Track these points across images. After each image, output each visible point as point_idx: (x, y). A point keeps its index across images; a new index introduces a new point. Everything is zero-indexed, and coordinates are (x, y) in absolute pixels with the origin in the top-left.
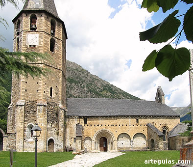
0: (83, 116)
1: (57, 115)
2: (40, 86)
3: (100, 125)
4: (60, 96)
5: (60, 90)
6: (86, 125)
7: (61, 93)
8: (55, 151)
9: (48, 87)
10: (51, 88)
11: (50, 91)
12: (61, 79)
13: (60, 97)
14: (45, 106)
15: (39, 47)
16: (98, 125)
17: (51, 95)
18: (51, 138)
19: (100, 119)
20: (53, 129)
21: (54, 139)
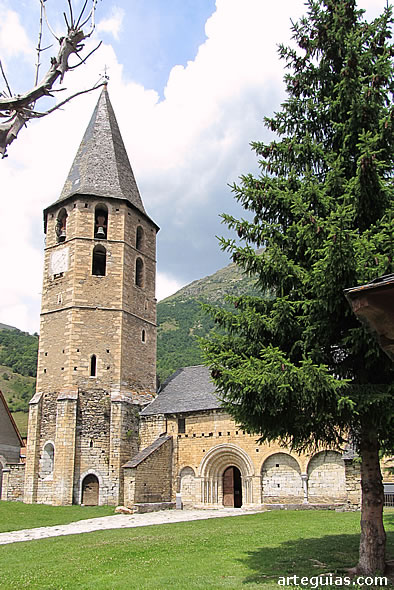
0: (176, 414)
1: (107, 416)
2: (66, 358)
3: (216, 435)
4: (118, 371)
5: (118, 357)
6: (183, 436)
7: (118, 364)
8: (100, 504)
9: (85, 356)
10: (94, 359)
11: (89, 364)
12: (119, 332)
13: (116, 374)
14: (71, 400)
15: (68, 273)
16: (211, 435)
17: (93, 373)
18: (91, 471)
19: (216, 417)
20: (95, 450)
21: (97, 474)
